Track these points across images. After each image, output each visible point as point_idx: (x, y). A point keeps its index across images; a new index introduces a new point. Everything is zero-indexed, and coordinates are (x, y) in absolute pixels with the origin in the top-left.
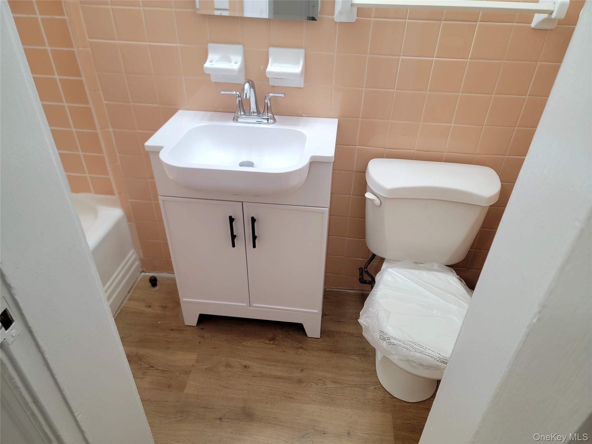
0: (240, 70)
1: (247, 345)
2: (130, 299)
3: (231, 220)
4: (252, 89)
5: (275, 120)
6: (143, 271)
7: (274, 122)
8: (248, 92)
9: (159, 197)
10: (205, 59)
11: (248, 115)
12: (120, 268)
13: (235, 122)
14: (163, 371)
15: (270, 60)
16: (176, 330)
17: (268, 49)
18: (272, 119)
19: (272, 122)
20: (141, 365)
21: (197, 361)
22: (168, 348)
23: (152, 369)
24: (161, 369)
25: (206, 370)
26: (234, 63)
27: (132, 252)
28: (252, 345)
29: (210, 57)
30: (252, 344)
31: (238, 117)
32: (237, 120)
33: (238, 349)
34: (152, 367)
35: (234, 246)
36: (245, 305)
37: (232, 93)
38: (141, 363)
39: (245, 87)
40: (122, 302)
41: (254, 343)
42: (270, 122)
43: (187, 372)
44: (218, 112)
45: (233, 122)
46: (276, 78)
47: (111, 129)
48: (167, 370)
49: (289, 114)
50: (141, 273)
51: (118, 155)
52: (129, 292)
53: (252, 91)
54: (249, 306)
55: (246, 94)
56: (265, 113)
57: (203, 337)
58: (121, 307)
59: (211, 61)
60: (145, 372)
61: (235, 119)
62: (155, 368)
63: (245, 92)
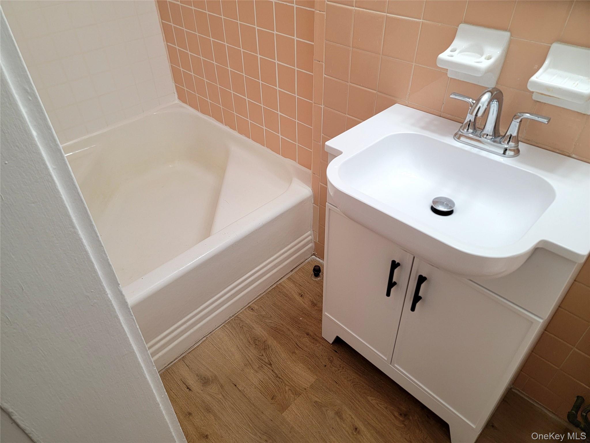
0: (490, 70)
1: (371, 401)
2: (289, 279)
3: (395, 265)
4: (496, 103)
5: (517, 152)
6: (314, 254)
7: (515, 155)
8: (483, 106)
9: (327, 203)
10: (446, 45)
11: (479, 134)
12: (289, 246)
13: (455, 139)
14: (277, 376)
15: (547, 62)
16: (311, 336)
17: (551, 44)
18: (514, 150)
19: (513, 154)
20: (262, 355)
21: (312, 387)
22: (294, 353)
23: (269, 366)
24: (276, 372)
25: (315, 402)
26: (485, 59)
27: (309, 232)
28: (376, 406)
29: (456, 43)
30: (377, 404)
31: (461, 136)
32: (459, 138)
33: (359, 401)
34: (270, 364)
35: (388, 294)
36: (386, 359)
37: (467, 100)
38: (264, 354)
39: (482, 98)
40: (282, 278)
41: (380, 405)
42: (509, 154)
43: (297, 394)
44: (442, 117)
45: (453, 138)
46: (542, 94)
47: (323, 106)
48: (281, 377)
49: (548, 148)
50: (312, 255)
51: (322, 134)
52: (292, 271)
53: (496, 105)
54: (390, 363)
55: (479, 108)
56: (505, 140)
57: (331, 362)
58: (278, 283)
59: (453, 51)
60: (262, 367)
61: (457, 136)
62: (272, 367)
63: (480, 105)
